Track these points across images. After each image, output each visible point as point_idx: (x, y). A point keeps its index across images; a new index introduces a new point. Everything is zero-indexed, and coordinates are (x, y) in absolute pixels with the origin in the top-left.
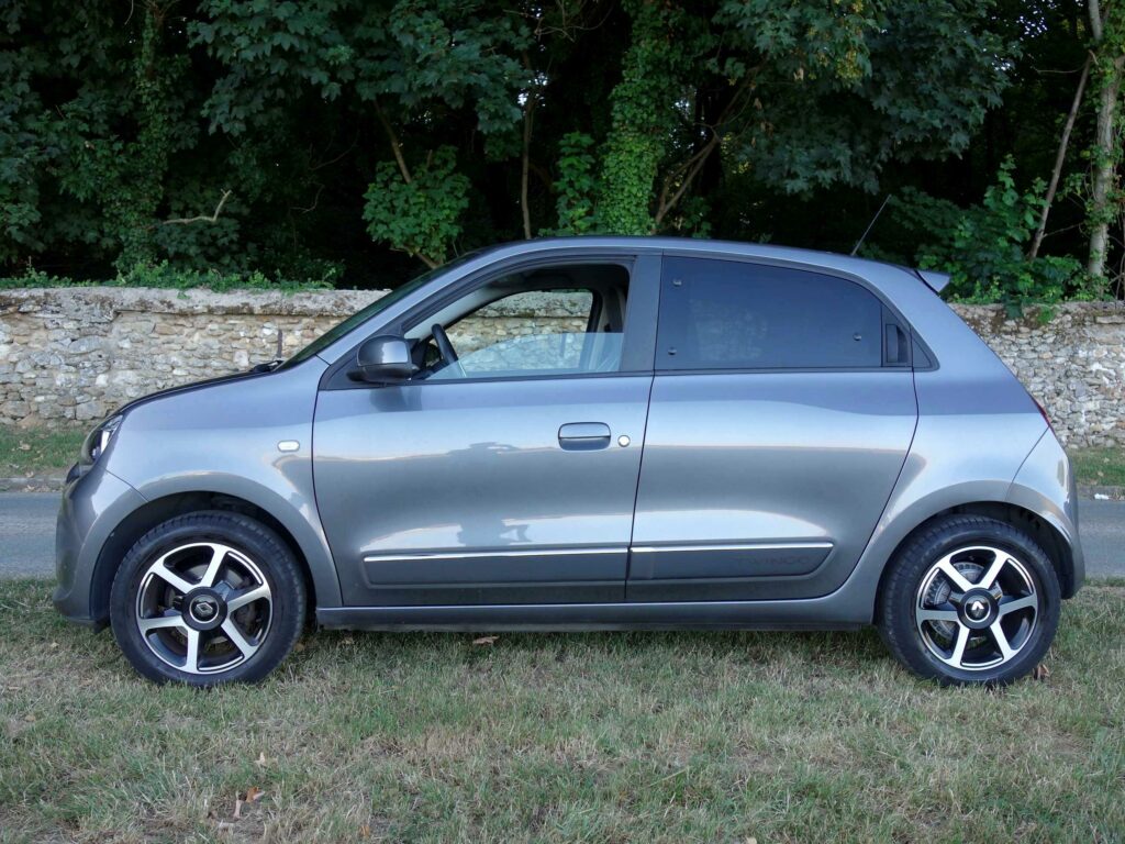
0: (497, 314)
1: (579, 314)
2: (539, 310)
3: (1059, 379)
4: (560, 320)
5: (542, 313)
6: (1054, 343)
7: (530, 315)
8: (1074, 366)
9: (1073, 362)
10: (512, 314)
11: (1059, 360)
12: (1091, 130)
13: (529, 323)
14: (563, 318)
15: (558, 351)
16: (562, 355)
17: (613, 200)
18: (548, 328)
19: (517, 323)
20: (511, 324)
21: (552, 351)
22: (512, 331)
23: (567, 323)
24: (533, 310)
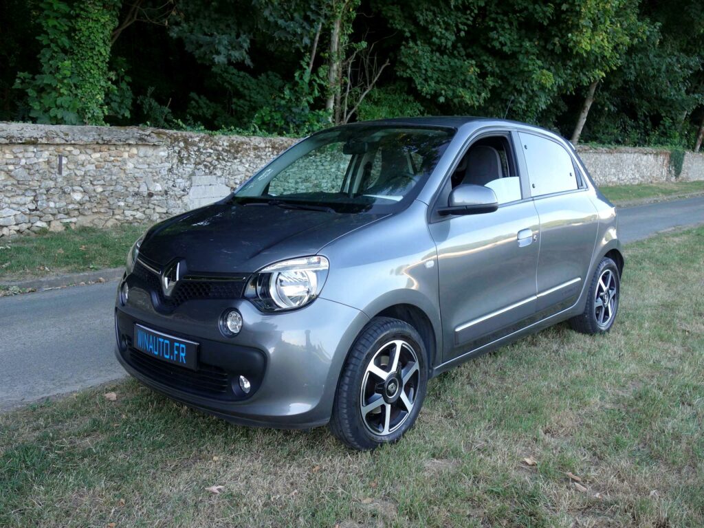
0: (7, 141)
1: (73, 142)
2: (42, 138)
3: (333, 180)
4: (56, 146)
5: (44, 141)
6: (330, 161)
7: (34, 143)
8: (339, 173)
9: (339, 171)
10: (20, 141)
11: (333, 170)
12: (327, 41)
13: (31, 148)
14: (58, 145)
15: (56, 170)
16: (60, 173)
17: (83, 55)
18: (47, 153)
19: (22, 148)
20: (16, 149)
21: (52, 170)
22: (18, 155)
23: (61, 148)
24: (36, 138)
